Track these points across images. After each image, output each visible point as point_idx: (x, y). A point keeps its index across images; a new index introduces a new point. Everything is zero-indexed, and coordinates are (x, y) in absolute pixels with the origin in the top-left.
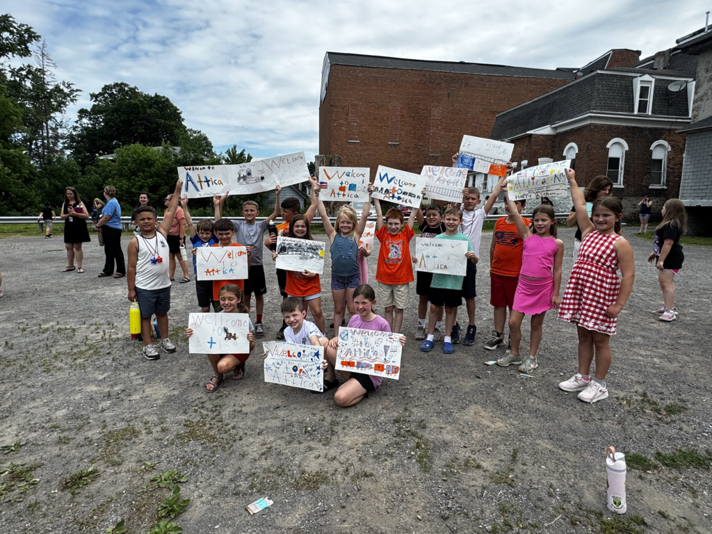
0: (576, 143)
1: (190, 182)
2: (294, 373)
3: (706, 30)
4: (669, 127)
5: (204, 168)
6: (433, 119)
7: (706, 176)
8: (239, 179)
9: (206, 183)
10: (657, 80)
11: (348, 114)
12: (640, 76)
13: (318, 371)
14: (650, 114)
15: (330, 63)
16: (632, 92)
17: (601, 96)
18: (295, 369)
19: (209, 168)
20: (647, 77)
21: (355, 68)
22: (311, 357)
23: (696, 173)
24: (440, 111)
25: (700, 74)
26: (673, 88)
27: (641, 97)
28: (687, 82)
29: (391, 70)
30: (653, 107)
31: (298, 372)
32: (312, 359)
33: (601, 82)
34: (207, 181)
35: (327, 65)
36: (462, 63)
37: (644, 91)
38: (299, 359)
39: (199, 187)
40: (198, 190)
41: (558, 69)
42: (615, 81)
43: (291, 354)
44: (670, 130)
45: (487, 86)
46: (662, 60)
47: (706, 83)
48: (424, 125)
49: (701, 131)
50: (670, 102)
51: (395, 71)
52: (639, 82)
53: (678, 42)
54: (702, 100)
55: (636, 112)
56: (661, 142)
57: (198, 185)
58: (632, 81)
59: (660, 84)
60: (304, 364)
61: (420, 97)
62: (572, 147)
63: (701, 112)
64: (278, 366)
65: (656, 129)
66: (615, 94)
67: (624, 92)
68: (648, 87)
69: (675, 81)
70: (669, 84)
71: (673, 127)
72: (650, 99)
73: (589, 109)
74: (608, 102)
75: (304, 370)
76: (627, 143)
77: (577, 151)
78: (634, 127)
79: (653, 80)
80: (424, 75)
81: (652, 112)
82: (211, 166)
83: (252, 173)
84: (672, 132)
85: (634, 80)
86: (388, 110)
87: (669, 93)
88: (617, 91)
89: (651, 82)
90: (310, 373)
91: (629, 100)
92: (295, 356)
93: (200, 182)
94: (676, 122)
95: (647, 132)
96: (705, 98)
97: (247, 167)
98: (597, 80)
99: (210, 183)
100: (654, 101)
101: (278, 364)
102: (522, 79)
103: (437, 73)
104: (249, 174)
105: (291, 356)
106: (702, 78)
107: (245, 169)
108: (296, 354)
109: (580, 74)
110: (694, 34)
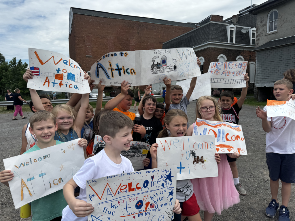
0: (203, 57)
1: (100, 69)
2: (137, 211)
3: (251, 7)
4: (243, 49)
5: (115, 55)
6: (131, 45)
7: (267, 72)
8: (153, 66)
9: (117, 72)
10: (236, 27)
11: (84, 41)
12: (229, 25)
13: (171, 197)
14: (235, 43)
15: (73, 13)
16: (227, 32)
17: (213, 34)
18: (139, 205)
19: (122, 54)
20: (232, 26)
21: (87, 16)
22: (162, 182)
23: (262, 71)
24: (134, 41)
25: (258, 24)
26: (244, 31)
27: (230, 35)
28: (249, 29)
29: (107, 19)
30: (236, 40)
31: (143, 208)
32: (163, 185)
33: (213, 27)
34: (119, 69)
35: (71, 14)
36: (143, 17)
37: (232, 32)
38: (145, 190)
39: (110, 75)
40: (108, 77)
41: (188, 23)
42: (219, 27)
43: (134, 186)
44: (243, 51)
45: (157, 29)
46: (235, 19)
47: (261, 28)
48: (127, 48)
49: (263, 50)
50: (243, 38)
51: (110, 19)
52: (229, 28)
53: (239, 12)
54: (260, 36)
55: (229, 42)
56: (240, 56)
57: (109, 72)
58: (226, 27)
59: (238, 29)
60: (151, 194)
61: (124, 33)
62: (201, 59)
63: (260, 41)
64: (113, 210)
65: (238, 50)
66: (219, 33)
67: (223, 32)
68: (233, 30)
69: (244, 28)
70: (241, 29)
71: (244, 50)
72: (234, 36)
73: (208, 40)
74: (217, 37)
75: (152, 202)
76: (226, 57)
77: (204, 61)
78: (229, 49)
79: (235, 27)
80: (125, 22)
81: (236, 42)
82: (124, 52)
83: (167, 61)
84: (244, 52)
85: (227, 27)
86: (107, 40)
87: (242, 33)
88: (220, 32)
89: (234, 28)
90: (160, 203)
91: (225, 36)
92: (139, 188)
93: (112, 69)
94: (246, 47)
95: (234, 52)
96: (261, 35)
97: (163, 54)
98: (211, 26)
99: (122, 71)
100: (236, 37)
101: (112, 207)
102: (173, 27)
103: (132, 21)
104: (164, 62)
105: (133, 190)
106: (259, 26)
107: (160, 56)
108: (141, 185)
109: (198, 25)
110: (246, 9)
